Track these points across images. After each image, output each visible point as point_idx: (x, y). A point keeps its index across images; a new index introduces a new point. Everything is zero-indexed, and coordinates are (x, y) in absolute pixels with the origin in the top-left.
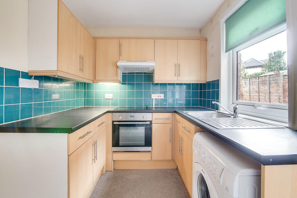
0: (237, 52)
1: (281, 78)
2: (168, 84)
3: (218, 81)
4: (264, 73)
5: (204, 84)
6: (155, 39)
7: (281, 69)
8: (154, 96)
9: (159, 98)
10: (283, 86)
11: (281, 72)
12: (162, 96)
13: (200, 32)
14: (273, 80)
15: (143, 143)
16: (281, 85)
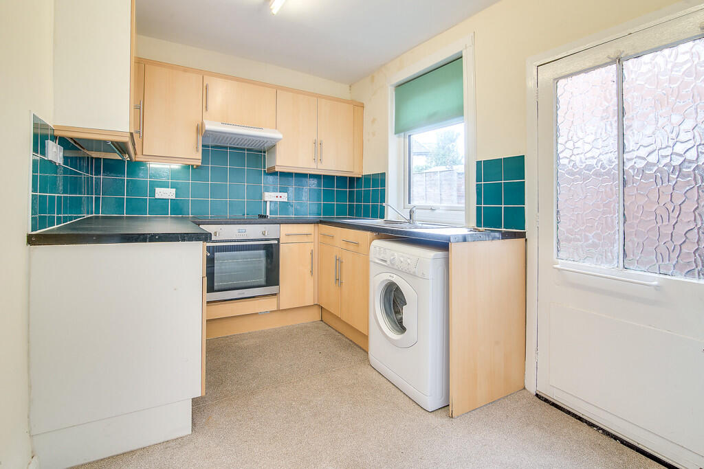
0: (409, 136)
1: (455, 177)
2: (296, 174)
3: (384, 174)
4: (430, 167)
5: (358, 178)
6: (277, 88)
7: (454, 162)
8: (270, 196)
9: (279, 200)
10: (458, 190)
11: (455, 167)
12: (284, 197)
13: (350, 90)
14: (445, 180)
15: (262, 280)
16: (455, 189)
